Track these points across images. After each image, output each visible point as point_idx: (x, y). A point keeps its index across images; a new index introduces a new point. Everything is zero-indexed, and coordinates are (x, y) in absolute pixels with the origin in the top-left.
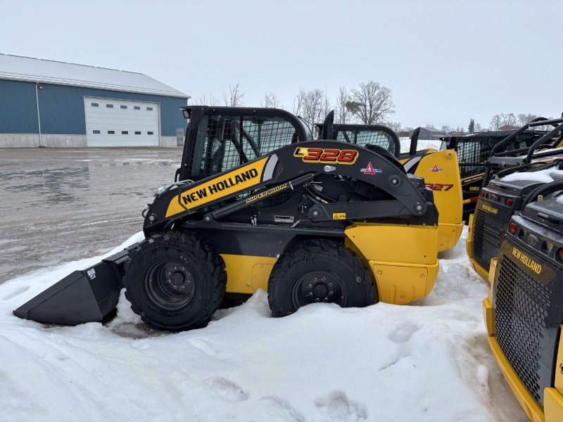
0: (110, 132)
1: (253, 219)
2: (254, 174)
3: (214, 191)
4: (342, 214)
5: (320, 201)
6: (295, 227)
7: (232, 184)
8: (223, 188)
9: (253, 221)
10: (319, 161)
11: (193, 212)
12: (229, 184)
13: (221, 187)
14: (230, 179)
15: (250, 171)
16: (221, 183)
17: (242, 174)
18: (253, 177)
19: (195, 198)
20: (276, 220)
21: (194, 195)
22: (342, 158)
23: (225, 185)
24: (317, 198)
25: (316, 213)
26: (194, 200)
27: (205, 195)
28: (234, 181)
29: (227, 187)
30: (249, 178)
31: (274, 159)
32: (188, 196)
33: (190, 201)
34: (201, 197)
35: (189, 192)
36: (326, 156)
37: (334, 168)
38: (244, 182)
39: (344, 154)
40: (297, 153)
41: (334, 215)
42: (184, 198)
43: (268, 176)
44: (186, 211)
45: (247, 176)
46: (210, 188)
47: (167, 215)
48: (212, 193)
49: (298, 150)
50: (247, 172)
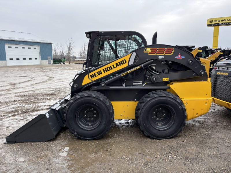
0: (17, 59)
1: (123, 84)
2: (125, 62)
3: (105, 71)
4: (167, 78)
5: (155, 73)
6: (144, 86)
7: (114, 68)
8: (110, 70)
9: (123, 85)
10: (156, 54)
11: (95, 82)
12: (112, 67)
13: (109, 69)
14: (113, 65)
15: (123, 61)
16: (109, 67)
17: (119, 62)
18: (124, 63)
19: (96, 75)
20: (134, 84)
21: (95, 74)
22: (167, 52)
23: (111, 68)
24: (154, 72)
25: (155, 79)
26: (96, 76)
27: (101, 73)
28: (115, 66)
29: (112, 69)
30: (122, 64)
31: (134, 54)
32: (93, 74)
33: (94, 77)
34: (99, 75)
35: (93, 73)
36: (159, 52)
37: (163, 57)
38: (120, 66)
39: (168, 50)
40: (145, 51)
41: (163, 79)
42: (91, 75)
43: (132, 63)
44: (92, 82)
45: (121, 63)
46: (103, 70)
47: (83, 84)
48: (104, 72)
49: (146, 49)
50: (121, 61)
